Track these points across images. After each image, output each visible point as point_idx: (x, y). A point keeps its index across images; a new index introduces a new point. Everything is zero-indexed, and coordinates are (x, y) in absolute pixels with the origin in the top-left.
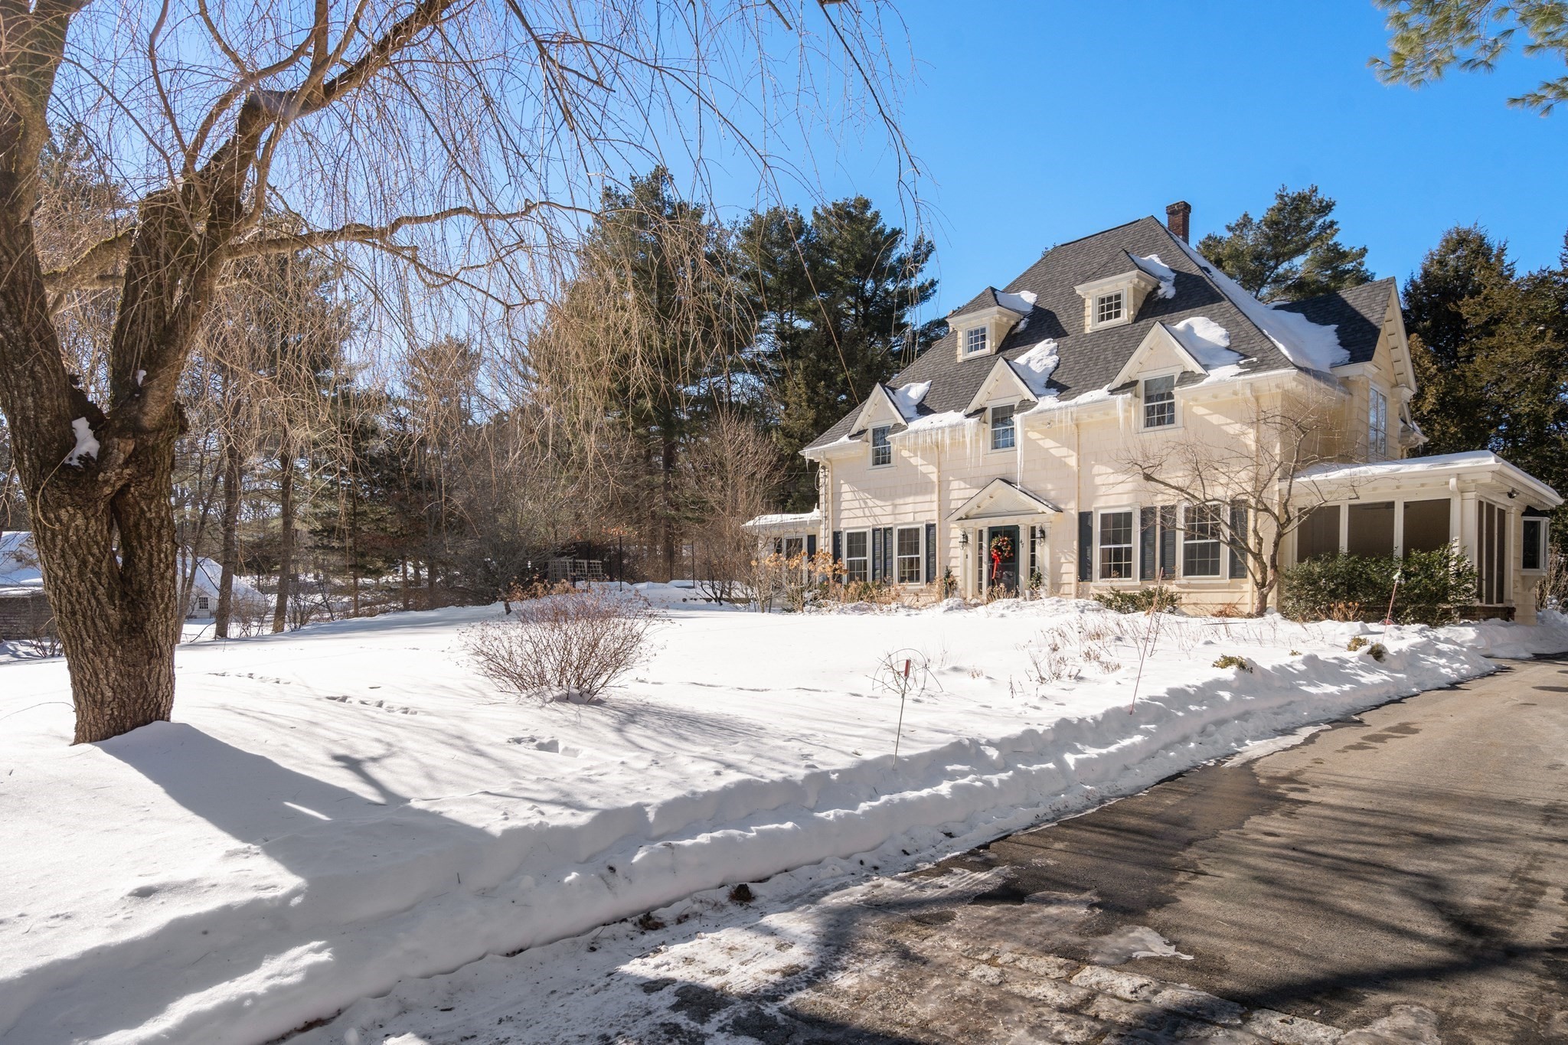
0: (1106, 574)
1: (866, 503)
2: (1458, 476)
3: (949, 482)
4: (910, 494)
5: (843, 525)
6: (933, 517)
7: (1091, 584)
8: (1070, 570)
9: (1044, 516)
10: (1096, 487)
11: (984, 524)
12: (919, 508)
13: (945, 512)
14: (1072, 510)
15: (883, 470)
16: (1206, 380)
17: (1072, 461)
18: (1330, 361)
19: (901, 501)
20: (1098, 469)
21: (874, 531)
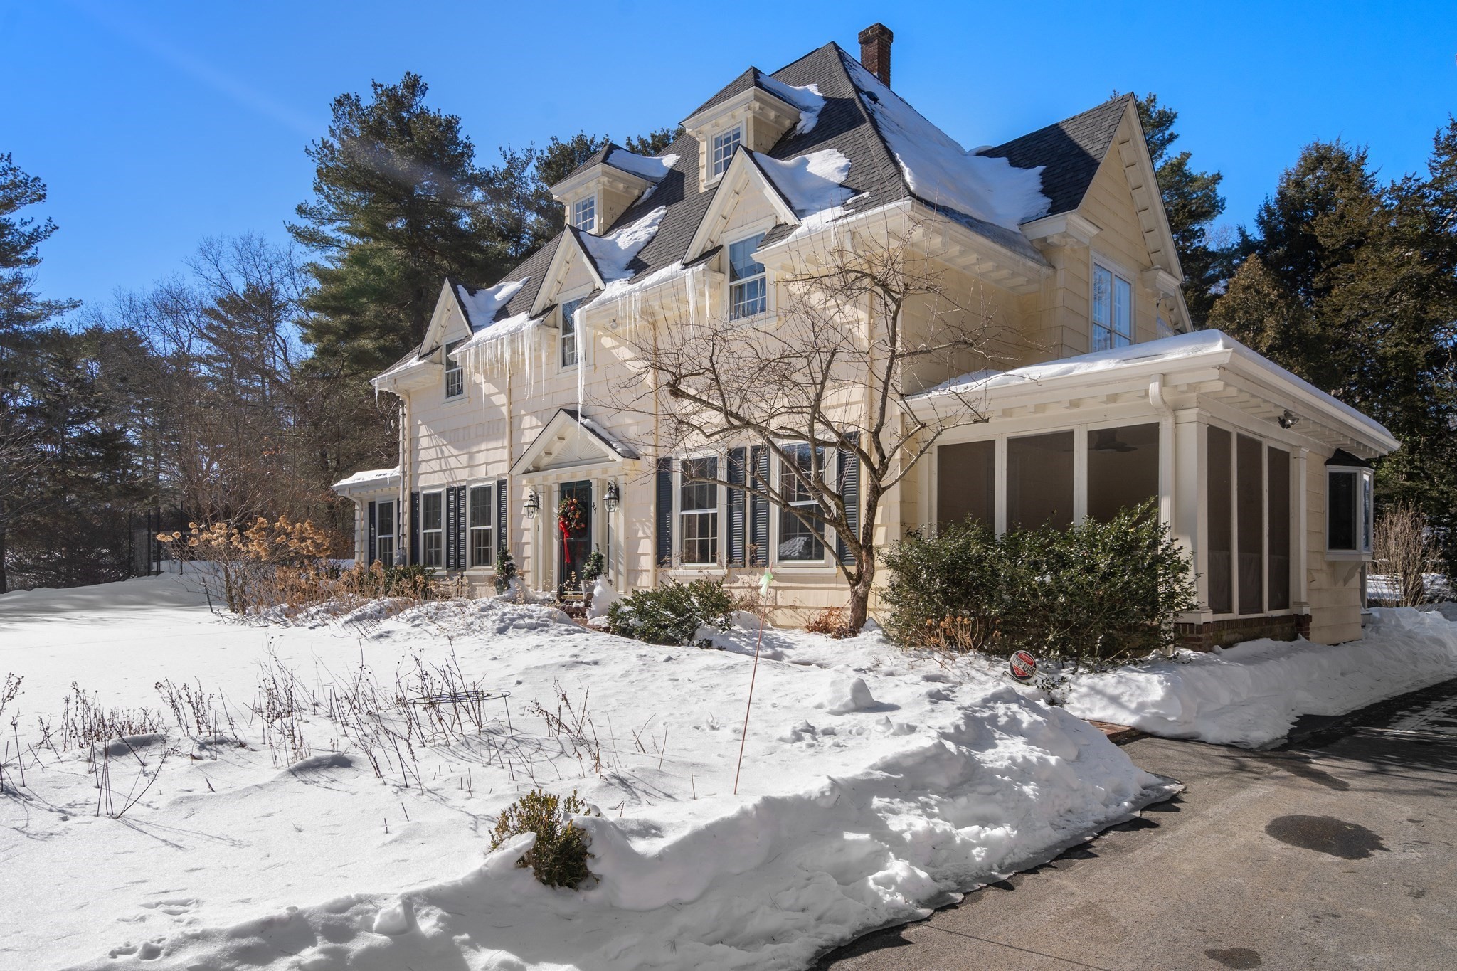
0: (688, 558)
1: (442, 452)
2: (1164, 378)
3: (521, 417)
4: (484, 438)
5: (421, 483)
6: (502, 470)
7: (671, 572)
8: (647, 550)
9: (614, 466)
11: (555, 479)
12: (491, 458)
14: (649, 455)
15: (457, 403)
16: (798, 231)
17: (649, 380)
18: (1021, 216)
19: (475, 449)
21: (448, 491)
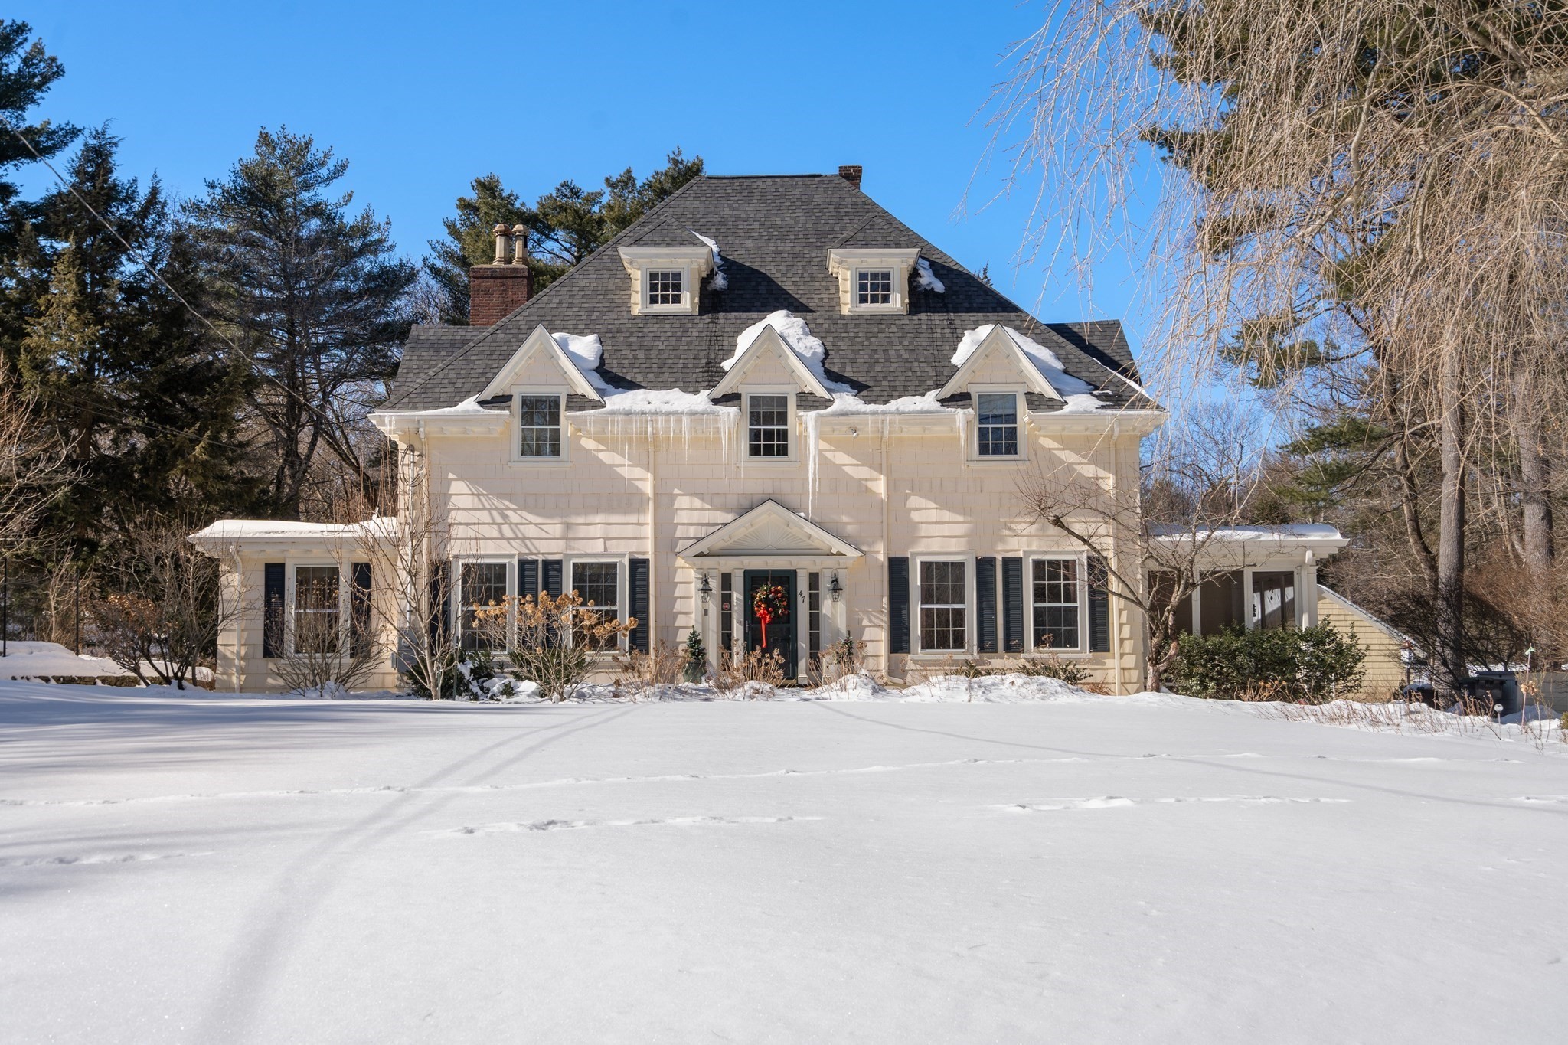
0: (929, 643)
1: (505, 517)
3: (672, 498)
4: (597, 510)
5: (455, 548)
6: (647, 549)
7: (910, 656)
8: (877, 637)
10: (915, 526)
11: (737, 567)
12: (615, 531)
13: (666, 541)
14: (881, 554)
15: (543, 466)
16: (1064, 409)
17: (880, 487)
19: (581, 520)
20: (914, 501)
21: (523, 564)
